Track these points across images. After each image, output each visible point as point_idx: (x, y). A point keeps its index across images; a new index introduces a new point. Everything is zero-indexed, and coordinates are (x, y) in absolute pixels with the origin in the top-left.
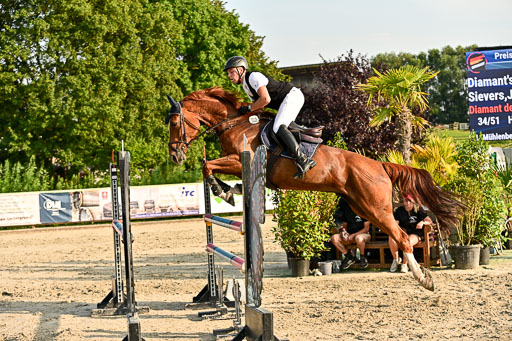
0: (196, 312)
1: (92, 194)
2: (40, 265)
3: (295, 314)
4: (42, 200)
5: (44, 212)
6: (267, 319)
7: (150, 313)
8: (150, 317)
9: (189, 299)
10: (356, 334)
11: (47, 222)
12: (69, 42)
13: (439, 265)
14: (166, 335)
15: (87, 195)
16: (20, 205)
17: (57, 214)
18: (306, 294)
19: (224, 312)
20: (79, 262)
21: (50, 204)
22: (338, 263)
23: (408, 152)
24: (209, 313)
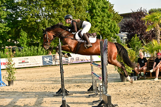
0: (88, 95)
2: (40, 79)
4: (43, 58)
5: (44, 62)
6: (109, 98)
7: (73, 95)
8: (73, 97)
9: (86, 90)
10: (141, 102)
11: (45, 65)
12: (52, 8)
14: (77, 103)
15: (57, 56)
16: (36, 60)
17: (48, 62)
18: (125, 88)
19: (97, 94)
20: (53, 78)
21: (46, 59)
22: (136, 77)
23: (159, 40)
24: (92, 95)
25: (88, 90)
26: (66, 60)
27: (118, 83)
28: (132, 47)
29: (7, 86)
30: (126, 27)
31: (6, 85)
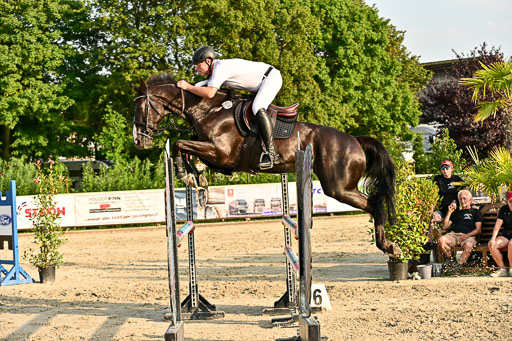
1: (217, 191)
3: (372, 322)
6: (314, 331)
7: (224, 319)
8: (223, 322)
9: (270, 302)
15: (213, 193)
16: (146, 203)
17: (182, 211)
18: (394, 300)
22: (438, 267)
24: (283, 320)
25: (276, 304)
26: (238, 206)
27: (378, 283)
28: (432, 172)
29: (35, 285)
30: (435, 105)
31: (34, 281)
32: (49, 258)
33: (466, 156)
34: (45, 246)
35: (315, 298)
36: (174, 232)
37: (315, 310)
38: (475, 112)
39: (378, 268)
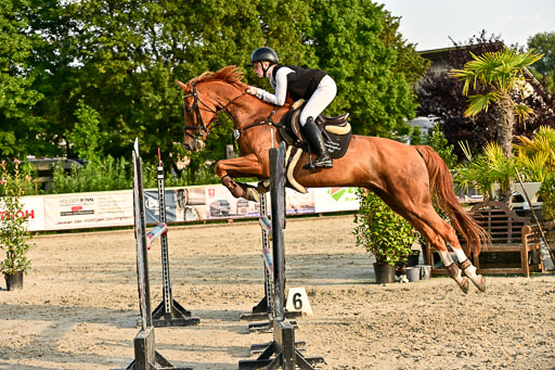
1: (198, 191)
6: (288, 334)
10: (403, 351)
11: (149, 222)
12: (184, 27)
13: (540, 271)
15: (193, 192)
16: (120, 204)
21: (152, 203)
22: (427, 269)
24: (261, 325)
25: (254, 308)
26: (220, 207)
27: (364, 286)
29: (2, 293)
30: (431, 97)
32: (16, 264)
33: (458, 151)
34: (12, 252)
35: (295, 302)
36: (143, 234)
37: (294, 315)
38: (466, 106)
39: (365, 271)
